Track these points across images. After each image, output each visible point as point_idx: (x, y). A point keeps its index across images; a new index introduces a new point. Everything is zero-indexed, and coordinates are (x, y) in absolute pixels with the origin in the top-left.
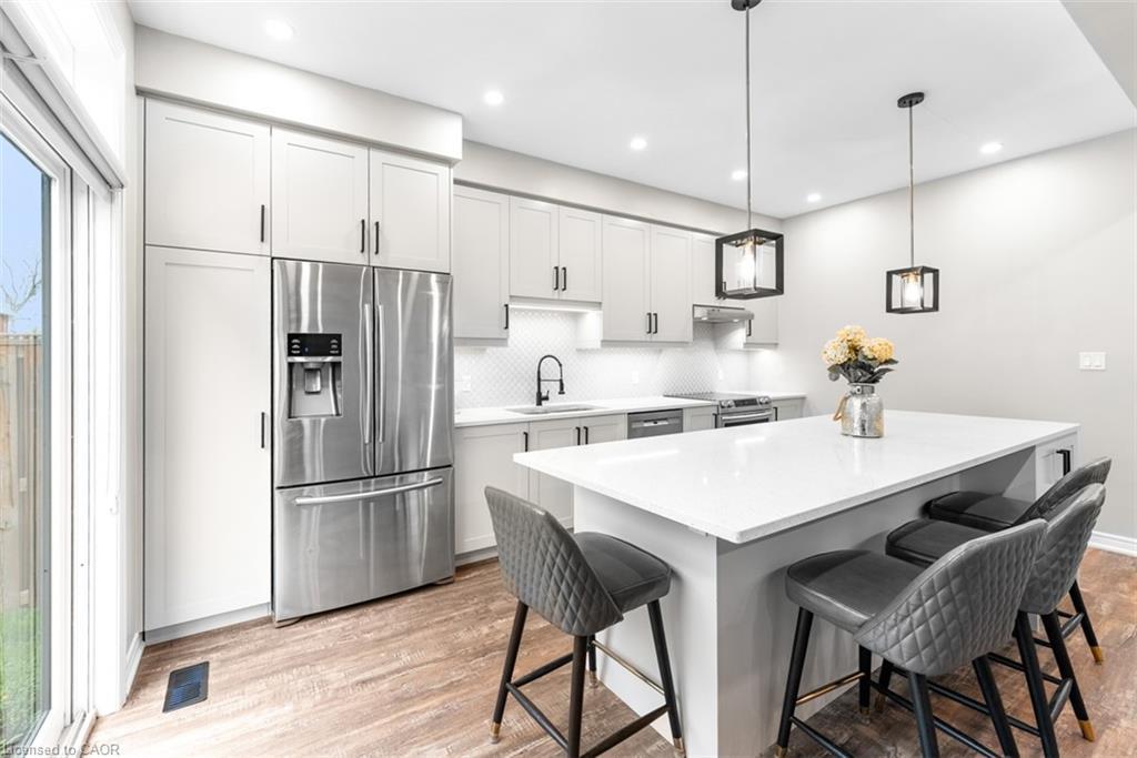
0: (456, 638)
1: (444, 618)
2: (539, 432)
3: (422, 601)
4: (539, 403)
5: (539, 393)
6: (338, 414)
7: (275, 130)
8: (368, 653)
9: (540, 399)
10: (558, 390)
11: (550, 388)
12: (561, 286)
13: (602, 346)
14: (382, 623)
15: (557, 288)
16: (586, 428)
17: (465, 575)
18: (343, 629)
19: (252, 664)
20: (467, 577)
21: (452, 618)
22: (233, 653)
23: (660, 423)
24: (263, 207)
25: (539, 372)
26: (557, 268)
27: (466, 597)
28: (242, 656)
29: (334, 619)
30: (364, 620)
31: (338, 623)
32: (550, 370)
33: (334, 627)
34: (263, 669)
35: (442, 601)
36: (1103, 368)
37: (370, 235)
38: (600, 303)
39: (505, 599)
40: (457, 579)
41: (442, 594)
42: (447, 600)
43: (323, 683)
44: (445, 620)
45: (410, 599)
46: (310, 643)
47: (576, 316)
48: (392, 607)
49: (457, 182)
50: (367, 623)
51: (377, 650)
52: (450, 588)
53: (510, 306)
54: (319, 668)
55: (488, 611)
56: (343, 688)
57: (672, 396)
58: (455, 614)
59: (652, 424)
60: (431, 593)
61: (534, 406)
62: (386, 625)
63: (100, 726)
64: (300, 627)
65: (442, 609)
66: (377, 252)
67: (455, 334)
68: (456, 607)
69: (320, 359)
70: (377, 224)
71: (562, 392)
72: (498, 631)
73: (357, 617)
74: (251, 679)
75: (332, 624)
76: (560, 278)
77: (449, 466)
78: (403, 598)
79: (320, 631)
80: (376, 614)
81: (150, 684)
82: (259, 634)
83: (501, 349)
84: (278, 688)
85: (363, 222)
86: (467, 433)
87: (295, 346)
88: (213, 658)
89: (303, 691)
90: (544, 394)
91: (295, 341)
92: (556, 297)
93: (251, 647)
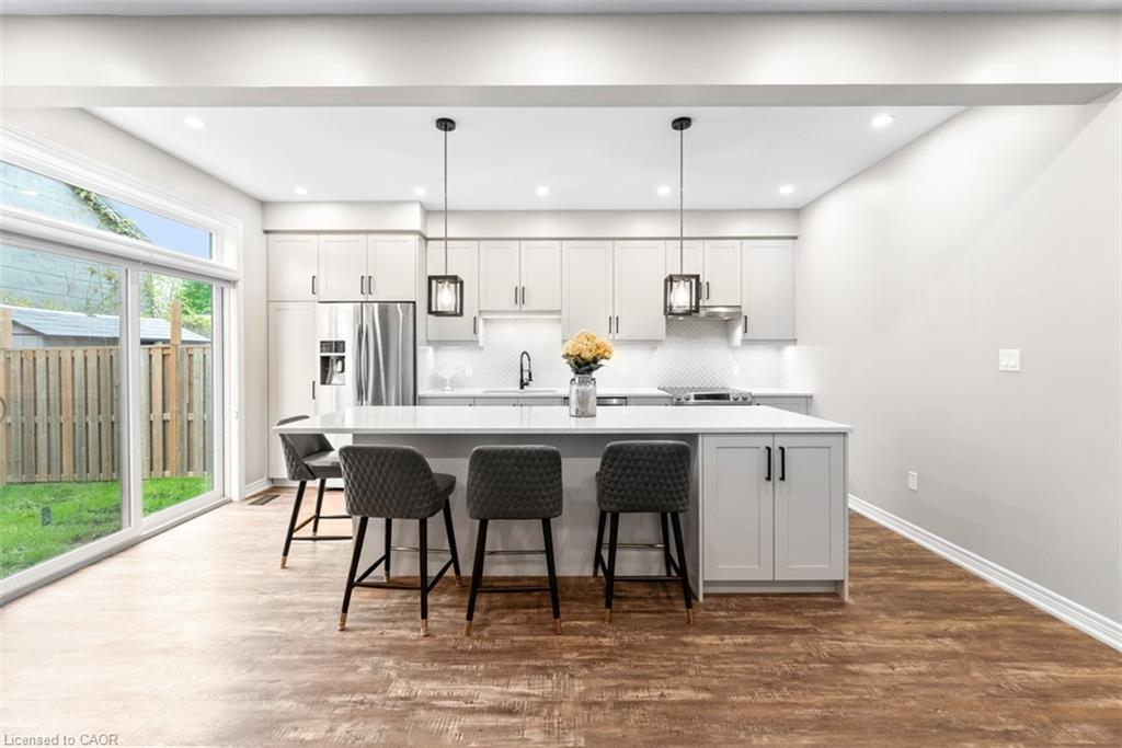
4: (522, 387)
5: (522, 380)
7: (320, 236)
9: (523, 384)
12: (520, 300)
15: (516, 303)
24: (313, 276)
25: (521, 365)
26: (517, 287)
36: (1017, 369)
37: (367, 283)
38: (560, 311)
53: (479, 318)
66: (370, 293)
70: (370, 277)
71: (530, 379)
76: (520, 295)
85: (362, 277)
87: (324, 348)
90: (525, 381)
91: (325, 343)
92: (518, 309)
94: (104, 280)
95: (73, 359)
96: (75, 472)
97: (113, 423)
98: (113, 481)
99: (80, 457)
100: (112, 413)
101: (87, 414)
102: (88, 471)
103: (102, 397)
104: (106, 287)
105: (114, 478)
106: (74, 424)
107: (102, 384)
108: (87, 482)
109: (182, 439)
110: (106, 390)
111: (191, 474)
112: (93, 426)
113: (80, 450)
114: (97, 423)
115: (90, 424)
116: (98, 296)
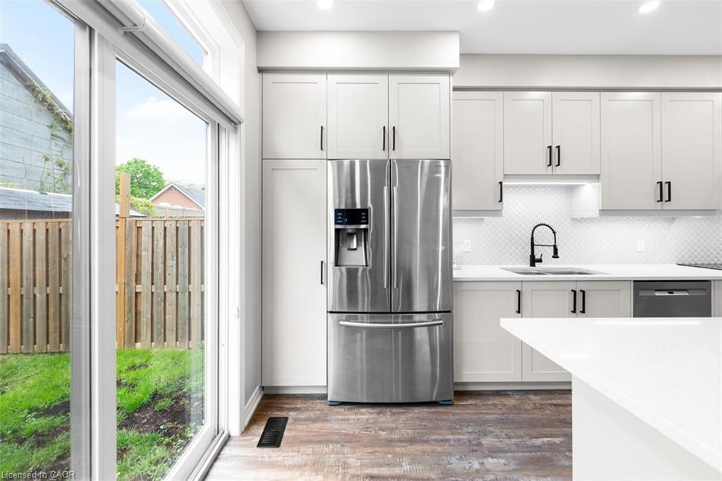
0: (450, 464)
1: (441, 438)
2: (532, 291)
3: (426, 415)
4: (533, 264)
5: (532, 256)
6: (367, 265)
7: (329, 76)
8: (380, 449)
9: (534, 261)
10: (552, 254)
11: (544, 252)
12: (555, 161)
13: (600, 215)
14: (394, 425)
15: (550, 165)
16: (584, 292)
17: (462, 400)
18: (367, 420)
19: (309, 429)
20: (464, 403)
21: (447, 440)
22: (303, 416)
23: (676, 294)
24: (322, 127)
25: (532, 238)
26: (550, 147)
27: (461, 422)
28: (306, 420)
29: (363, 410)
30: (382, 418)
31: (366, 415)
32: (543, 236)
33: (362, 417)
34: (314, 436)
35: (442, 420)
37: (389, 137)
38: (599, 175)
39: (496, 436)
40: (455, 403)
41: (442, 413)
42: (445, 420)
43: (346, 465)
44: (442, 441)
45: (417, 410)
46: (345, 425)
47: (570, 189)
48: (403, 413)
49: (455, 89)
50: (384, 422)
51: (385, 449)
52: (449, 409)
53: (504, 184)
54: (346, 450)
55: (479, 444)
56: (358, 476)
57: (690, 265)
58: (451, 437)
59: (666, 294)
60: (433, 410)
61: (527, 266)
62: (397, 428)
63: (230, 443)
64: (341, 409)
65: (440, 428)
66: (394, 149)
67: (454, 207)
68: (452, 430)
69: (354, 227)
70: (394, 128)
71: (556, 255)
72: (488, 471)
73: (378, 414)
74: (306, 442)
75: (361, 414)
76: (554, 156)
77: (450, 312)
78: (412, 408)
79: (353, 417)
80: (391, 415)
81: (258, 422)
82: (318, 406)
83: (497, 219)
84: (318, 456)
85: (384, 128)
86: (465, 286)
87: (340, 218)
88: (292, 414)
89: (332, 466)
90: (537, 257)
91: (340, 214)
92: (550, 172)
93: (311, 414)
94: (55, 167)
95: (22, 231)
96: (22, 344)
97: (60, 295)
98: (60, 353)
99: (27, 330)
100: (60, 285)
101: (35, 286)
102: (35, 343)
103: (50, 269)
104: (58, 173)
105: (62, 349)
106: (22, 296)
107: (50, 255)
108: (33, 354)
109: (130, 311)
110: (54, 262)
111: (138, 345)
112: (40, 298)
113: (28, 324)
114: (44, 295)
115: (38, 295)
116: (50, 180)
